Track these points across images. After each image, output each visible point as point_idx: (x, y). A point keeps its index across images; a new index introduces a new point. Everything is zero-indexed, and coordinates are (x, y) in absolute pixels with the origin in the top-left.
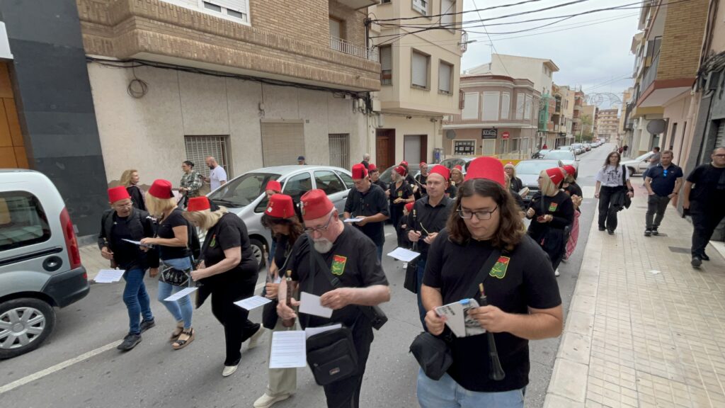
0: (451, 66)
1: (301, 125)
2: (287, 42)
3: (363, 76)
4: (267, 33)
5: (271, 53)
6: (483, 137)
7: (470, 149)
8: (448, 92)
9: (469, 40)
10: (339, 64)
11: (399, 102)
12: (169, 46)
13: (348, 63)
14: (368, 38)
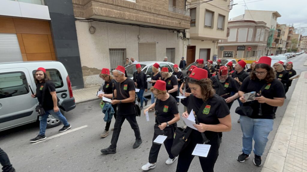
0: (224, 17)
2: (150, 9)
3: (182, 22)
4: (142, 5)
5: (143, 13)
6: (238, 50)
7: (231, 55)
8: (222, 29)
9: (234, 4)
10: (172, 17)
11: (198, 34)
13: (176, 17)
14: (185, 5)
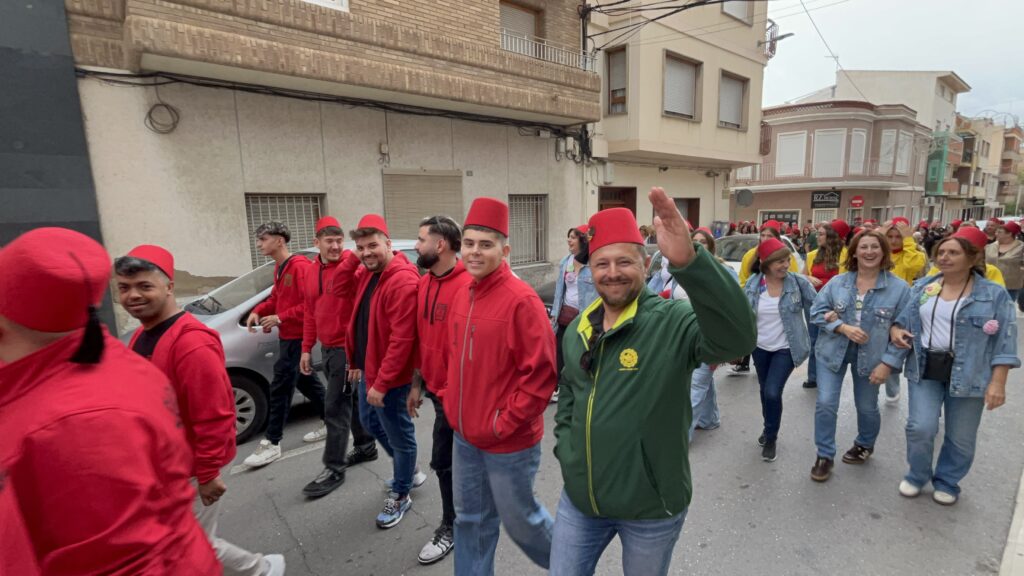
0: (743, 81)
1: (458, 179)
3: (564, 95)
4: (377, 23)
5: (384, 55)
6: (813, 205)
9: (780, 34)
10: (518, 75)
11: (638, 140)
12: (188, 42)
13: (536, 74)
14: (585, 37)
